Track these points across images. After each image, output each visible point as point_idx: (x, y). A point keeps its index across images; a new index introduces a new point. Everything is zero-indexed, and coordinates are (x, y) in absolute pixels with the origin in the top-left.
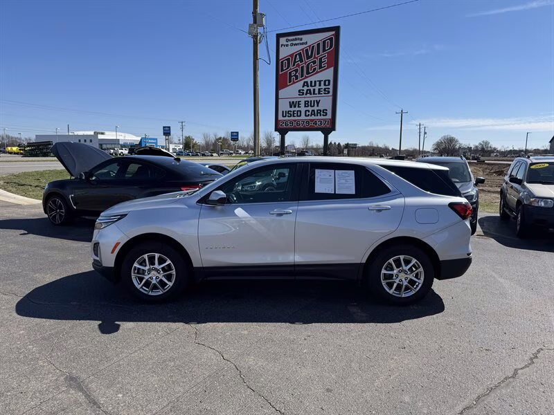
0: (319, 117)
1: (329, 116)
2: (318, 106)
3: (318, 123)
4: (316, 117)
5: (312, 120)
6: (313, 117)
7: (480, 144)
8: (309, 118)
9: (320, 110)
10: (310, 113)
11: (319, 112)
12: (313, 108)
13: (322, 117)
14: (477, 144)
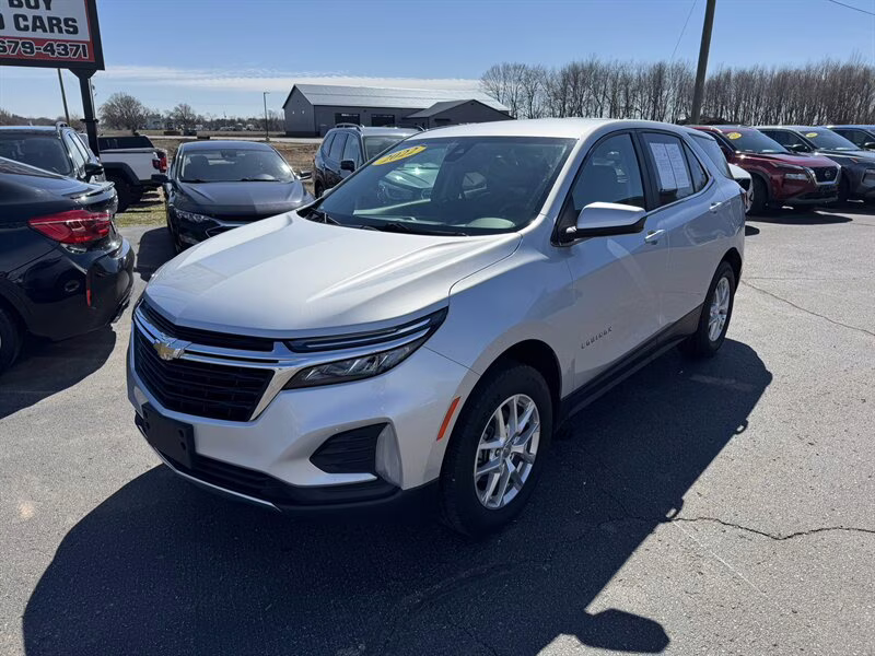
0: (56, 35)
1: (84, 35)
2: (48, 8)
3: (58, 50)
4: (48, 35)
5: (40, 42)
6: (39, 34)
7: (177, 109)
8: (29, 34)
9: (58, 20)
10: (30, 23)
11: (54, 23)
12: (36, 12)
13: (65, 36)
14: (172, 110)
